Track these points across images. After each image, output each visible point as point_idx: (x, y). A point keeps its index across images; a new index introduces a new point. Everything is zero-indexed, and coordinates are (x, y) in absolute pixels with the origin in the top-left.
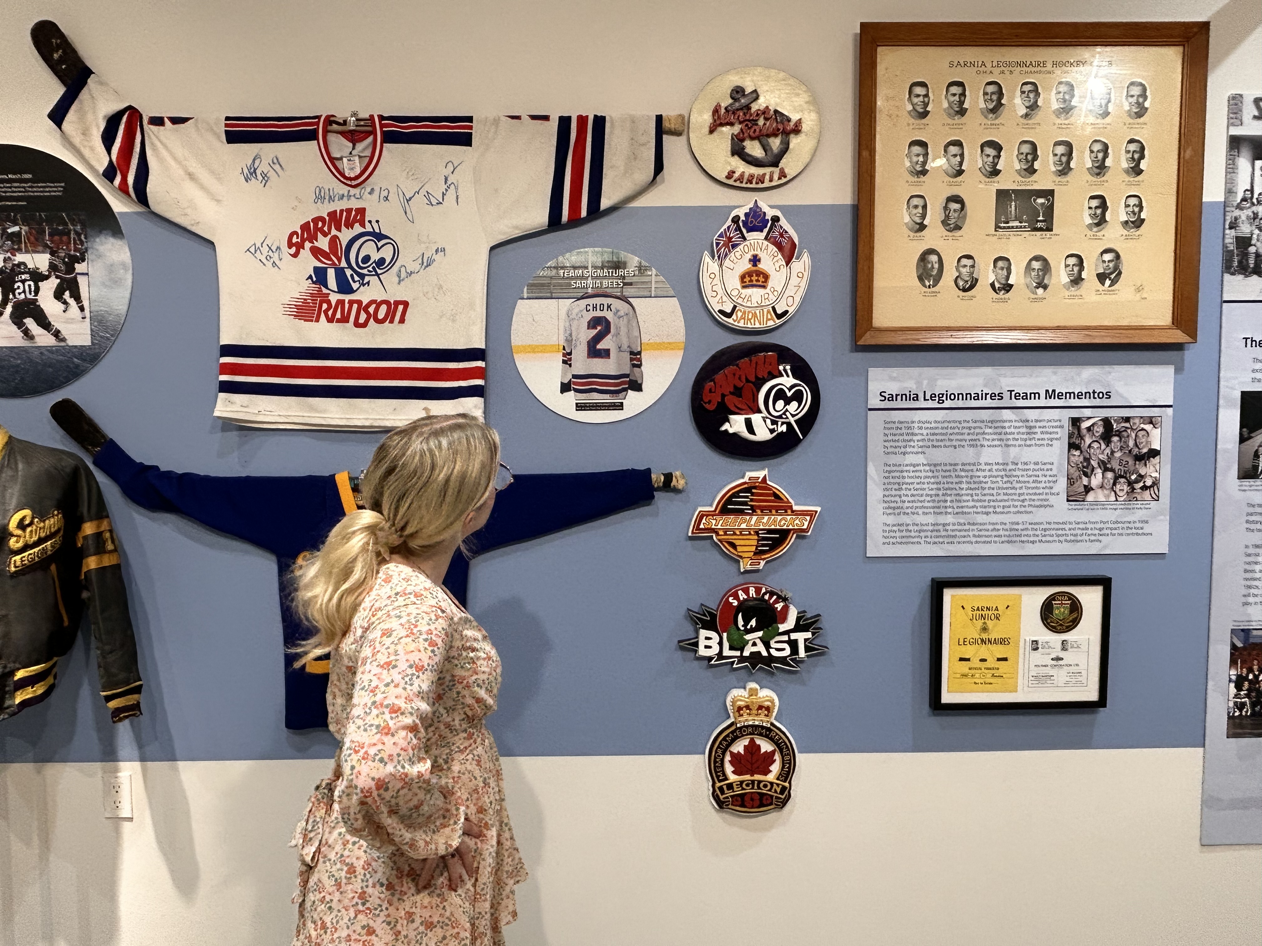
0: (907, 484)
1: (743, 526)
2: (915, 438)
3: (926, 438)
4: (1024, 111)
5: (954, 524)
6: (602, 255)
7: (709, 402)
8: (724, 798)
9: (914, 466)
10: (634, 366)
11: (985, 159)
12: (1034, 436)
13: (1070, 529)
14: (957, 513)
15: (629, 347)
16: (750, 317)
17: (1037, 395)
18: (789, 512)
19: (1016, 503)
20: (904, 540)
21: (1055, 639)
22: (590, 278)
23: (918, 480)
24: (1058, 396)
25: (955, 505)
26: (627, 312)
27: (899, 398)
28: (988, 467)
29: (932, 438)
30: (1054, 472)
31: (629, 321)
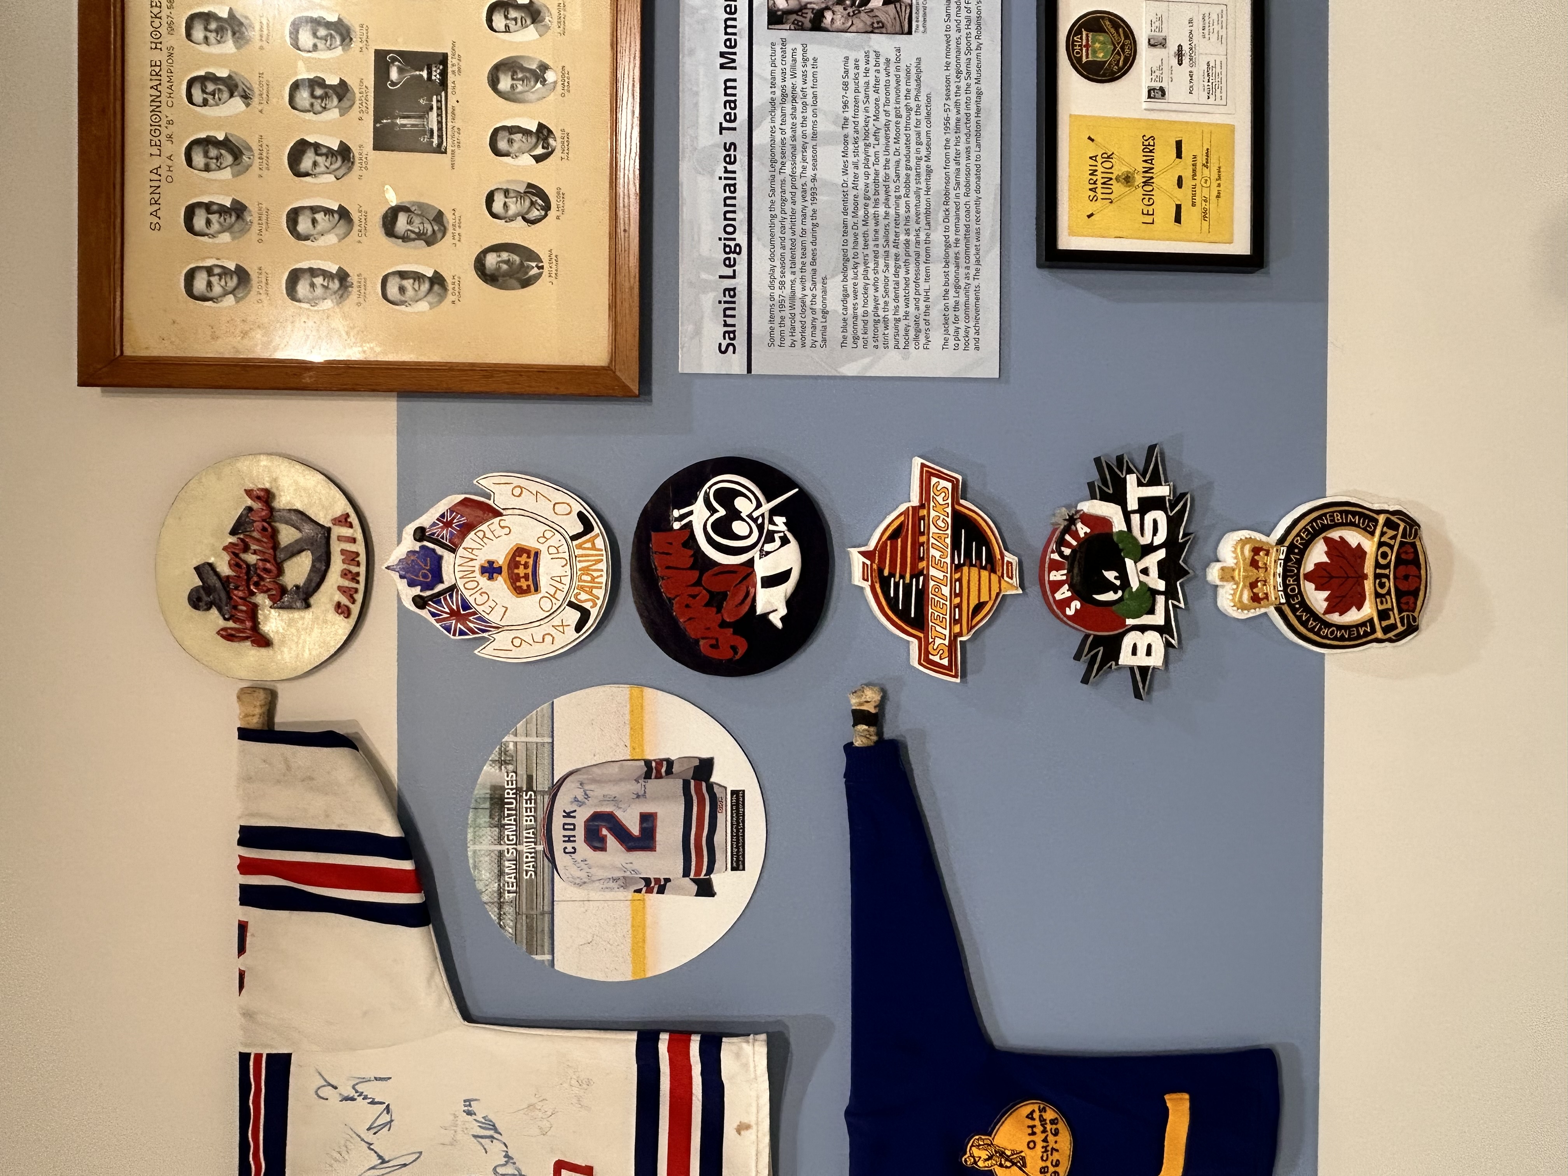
0: (876, 308)
1: (946, 591)
2: (799, 294)
3: (799, 275)
4: (237, 104)
5: (947, 229)
6: (479, 826)
7: (734, 649)
8: (1403, 625)
9: (846, 296)
10: (669, 772)
11: (322, 169)
12: (798, 90)
13: (959, 30)
14: (928, 224)
15: (637, 781)
16: (589, 578)
17: (729, 84)
18: (923, 512)
19: (913, 122)
20: (972, 314)
21: (1145, 57)
22: (519, 848)
23: (871, 290)
24: (731, 47)
25: (913, 226)
26: (578, 785)
27: (730, 321)
28: (851, 170)
29: (799, 265)
30: (861, 56)
31: (594, 781)
